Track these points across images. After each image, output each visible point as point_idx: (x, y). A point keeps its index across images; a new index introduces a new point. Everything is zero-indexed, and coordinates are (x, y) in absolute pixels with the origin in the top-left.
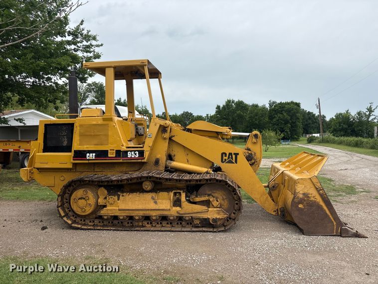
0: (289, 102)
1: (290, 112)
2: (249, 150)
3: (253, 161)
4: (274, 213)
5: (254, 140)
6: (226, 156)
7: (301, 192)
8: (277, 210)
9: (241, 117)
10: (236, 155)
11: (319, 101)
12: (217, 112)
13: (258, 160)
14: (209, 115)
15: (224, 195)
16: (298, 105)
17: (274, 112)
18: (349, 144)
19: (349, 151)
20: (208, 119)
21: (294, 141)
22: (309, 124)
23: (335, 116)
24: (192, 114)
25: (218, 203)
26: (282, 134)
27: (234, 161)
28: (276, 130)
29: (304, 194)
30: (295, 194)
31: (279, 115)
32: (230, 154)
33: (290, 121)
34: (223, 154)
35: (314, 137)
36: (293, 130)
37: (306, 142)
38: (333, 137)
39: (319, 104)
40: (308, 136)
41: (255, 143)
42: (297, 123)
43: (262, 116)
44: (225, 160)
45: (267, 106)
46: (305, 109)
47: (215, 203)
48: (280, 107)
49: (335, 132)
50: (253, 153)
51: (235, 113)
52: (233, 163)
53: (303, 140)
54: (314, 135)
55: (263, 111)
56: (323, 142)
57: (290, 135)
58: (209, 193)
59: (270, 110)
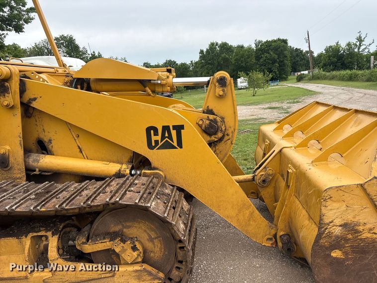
0: (275, 39)
1: (277, 50)
2: (210, 112)
3: (220, 135)
4: (268, 244)
5: (219, 91)
6: (156, 134)
7: (338, 222)
8: (275, 236)
9: (226, 60)
10: (179, 128)
11: (308, 34)
12: (201, 57)
13: (230, 131)
14: (193, 62)
15: (152, 230)
16: (285, 41)
17: (260, 52)
18: (342, 79)
19: (344, 86)
20: (193, 65)
21: (282, 81)
22: (298, 61)
23: (325, 50)
24: (175, 62)
25: (135, 254)
26: (270, 75)
27: (175, 144)
28: (264, 71)
29: (344, 226)
30: (321, 225)
31: (266, 55)
32: (166, 128)
33: (278, 60)
34: (151, 130)
35: (304, 74)
36: (281, 69)
37: (295, 80)
38: (323, 73)
39: (308, 37)
40: (296, 74)
41: (221, 97)
42: (286, 62)
43: (248, 58)
44: (157, 142)
45: (253, 46)
46: (292, 46)
47: (129, 255)
48: (266, 45)
49: (325, 67)
50: (218, 119)
51: (220, 56)
52: (174, 147)
53: (292, 79)
54: (302, 72)
55: (249, 52)
56: (314, 78)
57: (279, 76)
58: (117, 228)
59: (256, 50)
